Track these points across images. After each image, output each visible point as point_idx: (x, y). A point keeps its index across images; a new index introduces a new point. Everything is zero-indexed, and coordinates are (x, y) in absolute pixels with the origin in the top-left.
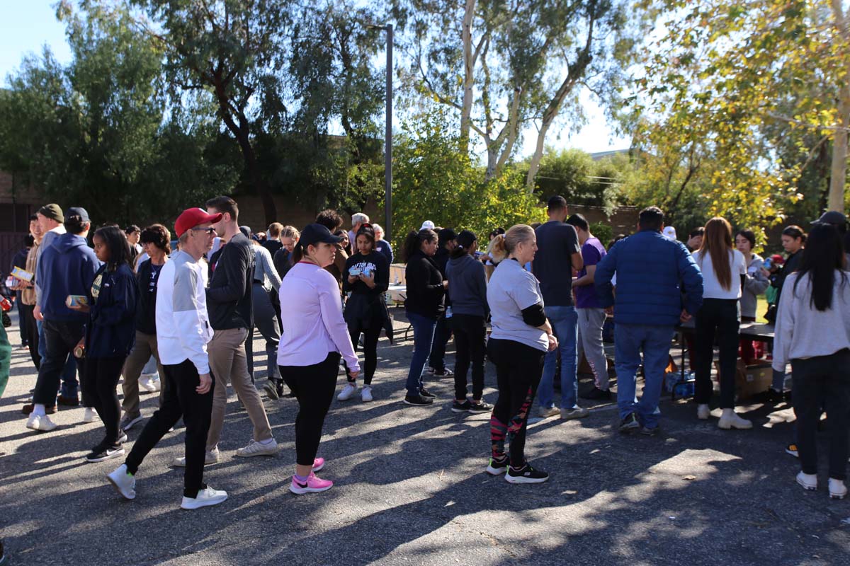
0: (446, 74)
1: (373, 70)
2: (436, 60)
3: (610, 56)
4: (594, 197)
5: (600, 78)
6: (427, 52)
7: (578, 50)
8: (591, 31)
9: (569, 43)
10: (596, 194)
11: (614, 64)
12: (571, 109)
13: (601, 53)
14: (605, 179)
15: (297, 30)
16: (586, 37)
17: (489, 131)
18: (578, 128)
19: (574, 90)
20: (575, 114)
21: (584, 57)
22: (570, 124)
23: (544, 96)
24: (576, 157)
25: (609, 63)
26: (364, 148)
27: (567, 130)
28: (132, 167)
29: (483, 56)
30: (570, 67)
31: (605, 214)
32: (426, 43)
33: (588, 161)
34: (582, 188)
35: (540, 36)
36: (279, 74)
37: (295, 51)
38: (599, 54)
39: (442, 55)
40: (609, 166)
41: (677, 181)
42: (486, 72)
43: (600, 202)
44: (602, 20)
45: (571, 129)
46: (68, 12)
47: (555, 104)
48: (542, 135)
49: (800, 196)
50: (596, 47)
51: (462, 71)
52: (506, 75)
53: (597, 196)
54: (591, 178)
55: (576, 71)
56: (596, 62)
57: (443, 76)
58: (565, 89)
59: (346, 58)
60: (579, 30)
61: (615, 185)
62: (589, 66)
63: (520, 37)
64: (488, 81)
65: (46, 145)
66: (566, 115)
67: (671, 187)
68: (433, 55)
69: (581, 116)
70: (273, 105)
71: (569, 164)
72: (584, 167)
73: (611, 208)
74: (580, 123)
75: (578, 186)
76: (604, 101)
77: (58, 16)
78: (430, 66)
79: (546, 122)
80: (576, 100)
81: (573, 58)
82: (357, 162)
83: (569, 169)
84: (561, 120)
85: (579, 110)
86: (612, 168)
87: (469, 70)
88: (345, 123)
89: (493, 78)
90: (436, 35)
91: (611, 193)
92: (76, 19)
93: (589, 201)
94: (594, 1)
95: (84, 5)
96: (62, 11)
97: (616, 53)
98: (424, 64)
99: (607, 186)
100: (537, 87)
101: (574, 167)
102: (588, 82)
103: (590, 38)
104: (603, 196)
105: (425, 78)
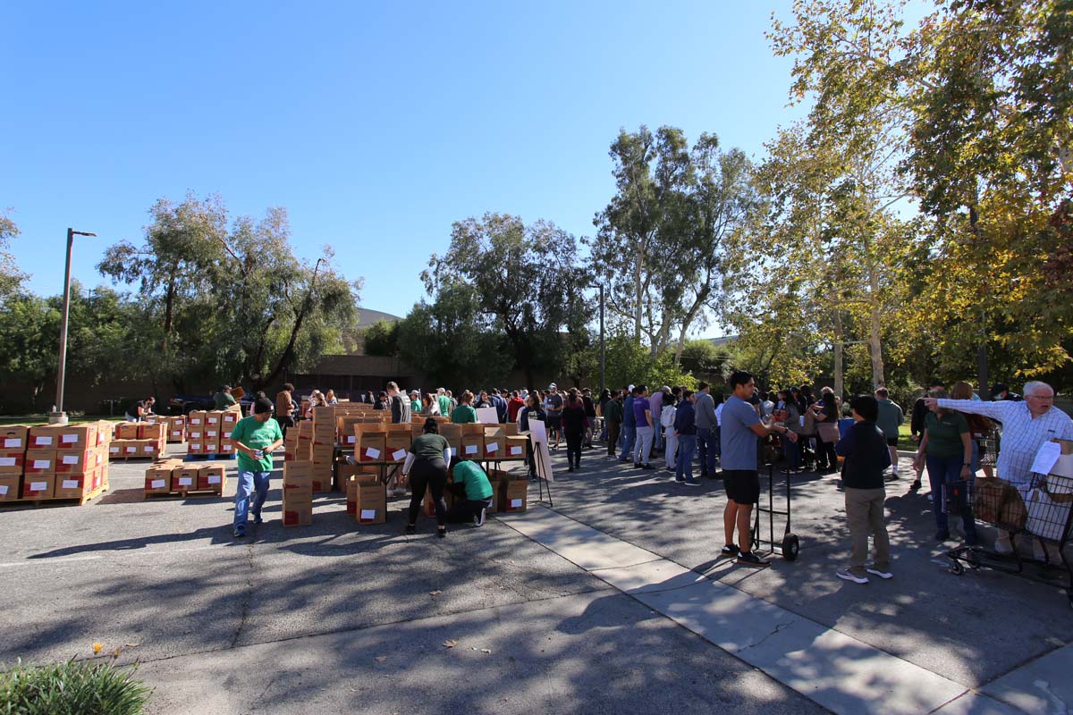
0: (626, 299)
1: (585, 300)
2: (618, 290)
3: (720, 288)
4: (716, 368)
5: (716, 300)
6: (614, 287)
7: (702, 284)
8: (709, 274)
9: (696, 281)
10: (717, 366)
11: (723, 293)
12: (699, 317)
13: (716, 287)
14: (722, 357)
15: (543, 281)
16: (706, 278)
17: (652, 330)
18: (705, 328)
19: (701, 306)
20: (702, 320)
21: (706, 290)
22: (700, 326)
23: (684, 312)
24: (703, 345)
25: (720, 292)
26: (579, 340)
27: (697, 330)
28: (465, 356)
29: (647, 287)
30: (698, 295)
31: (722, 378)
32: (613, 281)
33: (711, 347)
34: (709, 363)
35: (679, 278)
36: (533, 303)
37: (542, 291)
38: (714, 287)
39: (623, 288)
40: (723, 348)
41: (765, 359)
42: (649, 297)
43: (720, 371)
44: (714, 269)
45: (700, 329)
46: (427, 276)
47: (690, 316)
48: (683, 333)
49: (821, 372)
50: (712, 283)
51: (635, 298)
52: (661, 299)
53: (718, 368)
54: (713, 357)
55: (702, 297)
56: (713, 292)
57: (623, 300)
58: (695, 307)
59: (570, 294)
60: (703, 275)
61: (729, 361)
62: (709, 294)
63: (668, 278)
64: (649, 302)
66: (697, 321)
67: (763, 362)
68: (617, 288)
69: (706, 321)
70: (529, 319)
71: (699, 348)
72: (708, 352)
73: (726, 374)
74: (705, 325)
75: (706, 362)
76: (718, 313)
77: (422, 279)
78: (616, 294)
79: (685, 327)
80: (702, 312)
81: (699, 289)
82: (577, 351)
83: (699, 352)
84: (694, 325)
85: (705, 319)
86: (727, 351)
87: (639, 297)
88: (569, 329)
89: (653, 300)
90: (619, 276)
91: (726, 366)
92: (430, 279)
93: (713, 371)
94: (709, 258)
95: (436, 273)
96: (424, 276)
97: (723, 286)
98: (612, 293)
99: (723, 361)
100: (679, 307)
101: (702, 350)
102: (709, 303)
103: (709, 279)
104: (721, 368)
105: (613, 301)
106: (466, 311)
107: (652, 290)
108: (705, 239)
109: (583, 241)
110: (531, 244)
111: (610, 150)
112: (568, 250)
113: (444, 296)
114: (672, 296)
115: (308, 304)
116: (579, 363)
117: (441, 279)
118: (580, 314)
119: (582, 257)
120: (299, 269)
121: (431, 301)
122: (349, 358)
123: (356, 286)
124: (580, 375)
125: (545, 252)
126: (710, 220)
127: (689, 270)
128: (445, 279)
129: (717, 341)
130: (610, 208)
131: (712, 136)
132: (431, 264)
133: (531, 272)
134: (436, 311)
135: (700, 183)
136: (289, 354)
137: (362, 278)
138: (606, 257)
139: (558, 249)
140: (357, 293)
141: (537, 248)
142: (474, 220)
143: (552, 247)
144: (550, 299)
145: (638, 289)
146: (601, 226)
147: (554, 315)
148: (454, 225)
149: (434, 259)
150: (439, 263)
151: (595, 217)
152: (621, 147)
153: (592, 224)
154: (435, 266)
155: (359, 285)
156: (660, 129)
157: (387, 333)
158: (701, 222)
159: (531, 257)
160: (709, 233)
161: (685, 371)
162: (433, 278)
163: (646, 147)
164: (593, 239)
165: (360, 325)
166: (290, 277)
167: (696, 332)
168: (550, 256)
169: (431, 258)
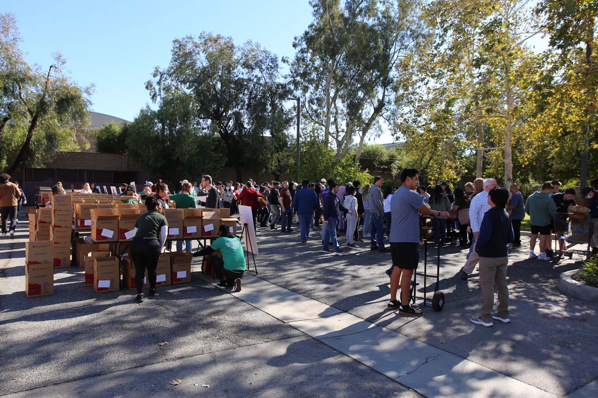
0: (318, 110)
1: (285, 110)
2: (312, 103)
3: (393, 103)
5: (389, 113)
6: (308, 100)
7: (378, 100)
8: (384, 92)
9: (374, 97)
10: (388, 166)
11: (395, 107)
12: (375, 126)
13: (389, 102)
14: (392, 159)
15: (251, 93)
16: (382, 95)
17: (338, 136)
18: (379, 135)
19: (377, 118)
20: (378, 128)
21: (381, 104)
22: (375, 133)
23: (363, 122)
24: (377, 149)
25: (393, 107)
26: (280, 142)
27: (373, 136)
28: (185, 155)
29: (335, 101)
30: (374, 109)
31: (391, 175)
32: (308, 95)
33: (384, 150)
34: (381, 163)
35: (360, 94)
36: (242, 111)
37: (249, 101)
38: (388, 103)
39: (315, 101)
40: (393, 151)
41: (425, 161)
42: (336, 109)
43: (390, 169)
44: (388, 87)
45: (376, 136)
46: (151, 86)
47: (368, 126)
48: (362, 139)
49: (466, 171)
50: (386, 99)
51: (325, 109)
52: (346, 111)
53: (388, 167)
54: (385, 158)
55: (378, 111)
56: (387, 106)
57: (316, 111)
58: (373, 118)
59: (273, 105)
61: (397, 162)
62: (384, 108)
63: (352, 94)
64: (337, 113)
66: (373, 129)
67: (423, 163)
68: (311, 101)
69: (380, 129)
70: (239, 125)
71: (374, 151)
72: (381, 154)
73: (395, 172)
74: (380, 133)
75: (379, 162)
76: (390, 124)
77: (147, 88)
78: (310, 106)
79: (364, 134)
80: (378, 122)
81: (376, 104)
82: (278, 152)
83: (375, 154)
84: (371, 132)
85: (380, 127)
86: (395, 153)
87: (328, 109)
88: (272, 133)
89: (339, 112)
90: (312, 91)
91: (394, 165)
92: (154, 89)
93: (384, 169)
94: (385, 79)
95: (159, 83)
96: (149, 86)
97: (395, 102)
98: (307, 105)
99: (393, 162)
100: (360, 118)
101: (377, 153)
102: (383, 115)
103: (384, 95)
104: (391, 167)
105: (307, 112)
106: (186, 116)
107: (339, 103)
108: (382, 63)
109: (284, 61)
110: (241, 61)
112: (271, 67)
113: (166, 103)
114: (354, 108)
115: (42, 106)
116: (279, 161)
117: (164, 89)
118: (281, 122)
119: (283, 75)
120: (32, 73)
121: (155, 107)
122: (82, 155)
123: (87, 91)
124: (280, 171)
125: (253, 69)
126: (387, 47)
127: (368, 88)
128: (167, 89)
129: (388, 146)
130: (307, 33)
132: (155, 76)
133: (240, 85)
134: (161, 115)
135: (380, 15)
136: (26, 150)
137: (93, 85)
138: (302, 76)
139: (264, 67)
140: (88, 98)
141: (246, 65)
142: (192, 38)
143: (258, 65)
144: (257, 108)
145: (328, 102)
146: (299, 48)
147: (260, 122)
148: (175, 41)
149: (157, 71)
150: (162, 75)
151: (294, 41)
153: (292, 46)
154: (158, 78)
155: (91, 92)
157: (117, 134)
158: (380, 48)
159: (241, 73)
160: (386, 58)
161: (363, 169)
162: (157, 87)
164: (292, 59)
165: (91, 126)
166: (23, 80)
167: (372, 138)
168: (257, 72)
169: (155, 70)
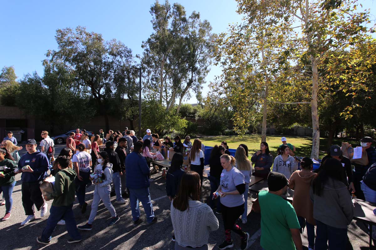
0: (156, 84)
1: (136, 82)
2: (153, 80)
3: (197, 81)
4: (193, 115)
5: (195, 86)
6: (151, 78)
7: (189, 79)
8: (192, 75)
9: (187, 78)
12: (187, 94)
13: (195, 80)
14: (195, 111)
15: (115, 71)
16: (191, 76)
17: (167, 99)
18: (189, 99)
19: (188, 89)
20: (188, 95)
21: (191, 81)
22: (187, 98)
23: (181, 90)
24: (188, 106)
25: (197, 83)
26: (134, 103)
27: (186, 99)
29: (165, 80)
30: (187, 83)
31: (195, 120)
32: (150, 76)
33: (191, 107)
34: (190, 113)
35: (180, 75)
36: (110, 82)
37: (115, 76)
38: (194, 80)
39: (155, 79)
41: (212, 112)
42: (166, 84)
43: (194, 117)
44: (195, 72)
47: (184, 93)
48: (180, 100)
50: (194, 78)
51: (160, 83)
52: (171, 85)
54: (192, 111)
55: (189, 84)
56: (194, 82)
57: (155, 84)
58: (186, 89)
59: (129, 78)
60: (190, 75)
61: (198, 113)
62: (192, 83)
63: (175, 75)
64: (166, 86)
65: (32, 101)
66: (186, 95)
67: (211, 113)
68: (152, 79)
70: (108, 91)
71: (186, 107)
72: (190, 109)
73: (197, 118)
74: (189, 97)
76: (196, 92)
77: (43, 64)
78: (151, 82)
79: (182, 97)
80: (188, 92)
81: (188, 81)
82: (132, 107)
83: (187, 109)
84: (185, 96)
85: (189, 94)
86: (197, 108)
87: (162, 83)
88: (128, 96)
89: (168, 85)
91: (197, 115)
92: (48, 65)
93: (192, 117)
94: (193, 67)
95: (52, 61)
96: (45, 63)
98: (150, 81)
99: (196, 113)
100: (180, 88)
101: (188, 108)
102: (192, 87)
103: (192, 76)
104: (195, 115)
105: (150, 85)
107: (168, 81)
108: (191, 59)
109: (137, 56)
110: (108, 51)
111: (150, 10)
112: (128, 56)
114: (177, 82)
116: (132, 112)
118: (136, 89)
119: (136, 62)
124: (133, 119)
125: (116, 56)
126: (195, 50)
127: (184, 72)
129: (193, 105)
130: (149, 40)
131: (197, 13)
133: (109, 66)
135: (190, 33)
138: (147, 62)
139: (123, 55)
141: (112, 54)
143: (119, 53)
144: (119, 80)
145: (162, 79)
146: (145, 48)
147: (121, 90)
150: (53, 56)
151: (142, 44)
152: (156, 9)
153: (141, 47)
154: (51, 57)
156: (175, 4)
158: (191, 49)
159: (107, 58)
160: (194, 56)
161: (182, 117)
162: (51, 64)
163: (167, 11)
164: (142, 56)
167: (185, 100)
168: (118, 58)
169: (48, 52)
